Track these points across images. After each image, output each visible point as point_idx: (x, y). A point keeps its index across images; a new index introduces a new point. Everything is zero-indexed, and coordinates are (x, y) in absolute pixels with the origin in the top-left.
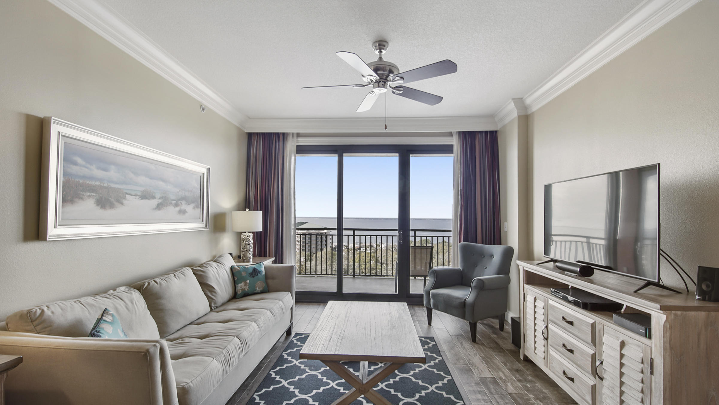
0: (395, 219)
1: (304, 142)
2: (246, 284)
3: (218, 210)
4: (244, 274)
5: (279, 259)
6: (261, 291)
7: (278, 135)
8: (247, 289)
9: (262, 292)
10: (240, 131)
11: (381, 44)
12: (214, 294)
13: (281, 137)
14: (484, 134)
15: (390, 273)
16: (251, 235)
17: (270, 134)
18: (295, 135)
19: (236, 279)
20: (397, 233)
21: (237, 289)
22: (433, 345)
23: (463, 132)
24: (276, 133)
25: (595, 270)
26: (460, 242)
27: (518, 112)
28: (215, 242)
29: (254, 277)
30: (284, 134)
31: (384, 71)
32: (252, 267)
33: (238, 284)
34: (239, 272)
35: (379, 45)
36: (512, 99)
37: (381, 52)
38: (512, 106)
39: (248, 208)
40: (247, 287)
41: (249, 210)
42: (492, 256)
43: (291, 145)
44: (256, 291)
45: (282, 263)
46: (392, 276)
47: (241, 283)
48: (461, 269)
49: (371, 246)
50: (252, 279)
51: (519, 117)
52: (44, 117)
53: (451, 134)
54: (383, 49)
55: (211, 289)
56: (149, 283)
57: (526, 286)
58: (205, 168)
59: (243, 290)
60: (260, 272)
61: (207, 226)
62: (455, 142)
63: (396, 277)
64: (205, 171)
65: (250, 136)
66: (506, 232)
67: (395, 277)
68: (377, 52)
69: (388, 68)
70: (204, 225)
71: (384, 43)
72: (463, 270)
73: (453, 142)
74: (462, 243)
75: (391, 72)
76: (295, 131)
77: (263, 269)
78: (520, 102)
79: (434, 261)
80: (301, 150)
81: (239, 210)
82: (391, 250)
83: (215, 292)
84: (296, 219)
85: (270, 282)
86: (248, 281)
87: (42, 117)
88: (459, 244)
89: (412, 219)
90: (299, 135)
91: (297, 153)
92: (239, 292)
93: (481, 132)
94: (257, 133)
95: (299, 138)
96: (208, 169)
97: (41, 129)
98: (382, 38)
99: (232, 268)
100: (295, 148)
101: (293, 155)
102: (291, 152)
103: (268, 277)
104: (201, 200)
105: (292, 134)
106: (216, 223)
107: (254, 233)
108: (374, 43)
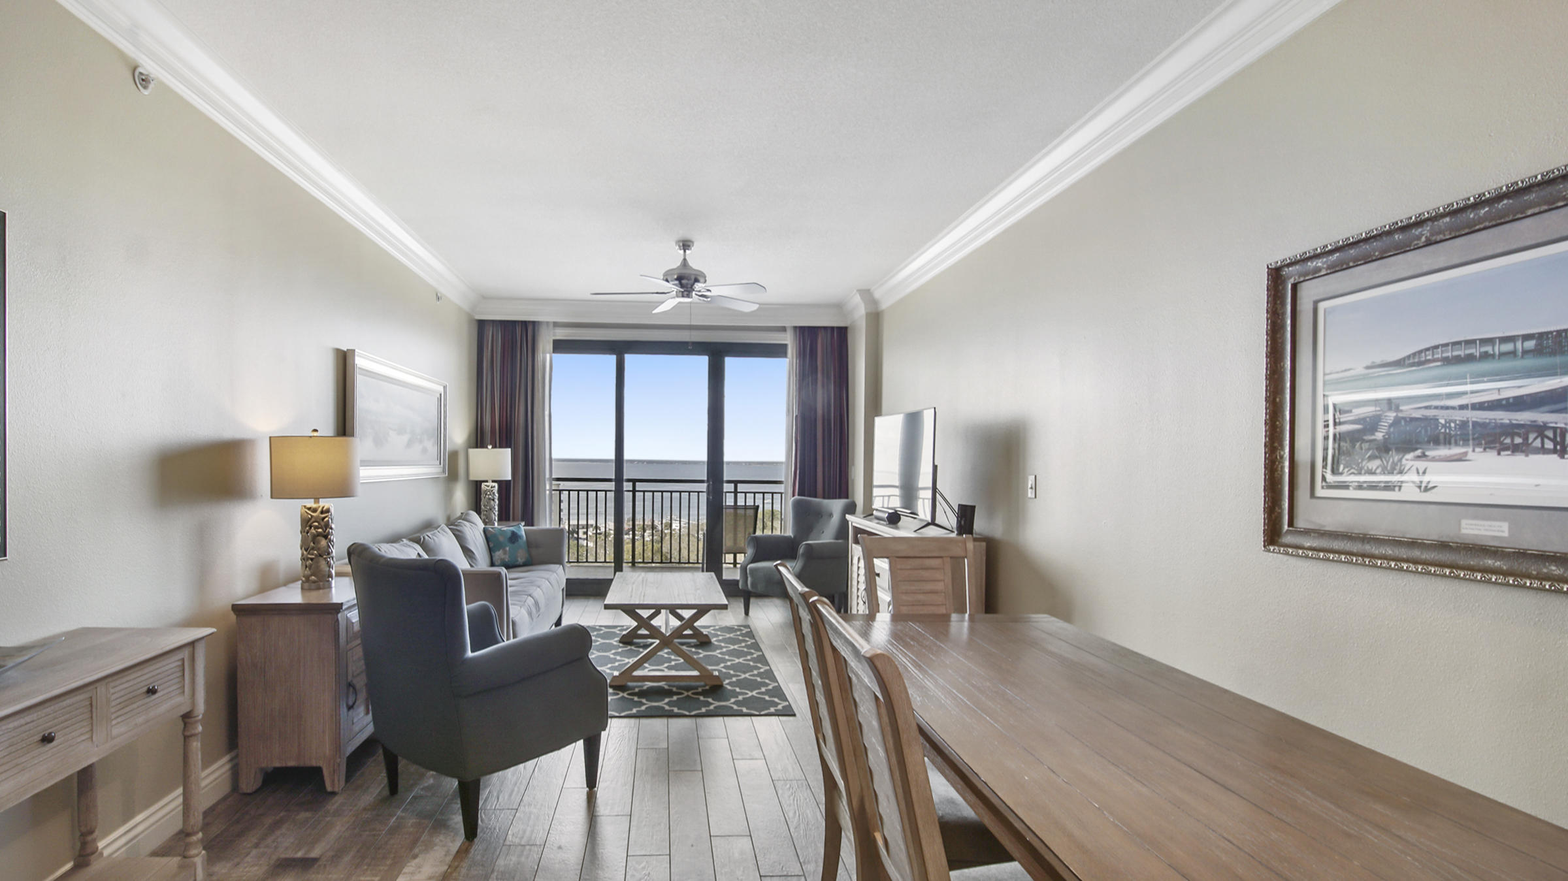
0: (703, 462)
1: (562, 334)
2: (505, 553)
3: (455, 447)
4: (501, 539)
5: (529, 517)
6: (523, 563)
7: (525, 324)
9: (525, 565)
11: (686, 245)
12: (474, 561)
13: (530, 329)
14: (829, 331)
15: (693, 558)
16: (496, 485)
17: (514, 323)
18: (551, 325)
19: (491, 545)
21: (494, 559)
22: (758, 656)
23: (801, 328)
24: (522, 322)
25: (902, 516)
26: (794, 496)
27: (866, 308)
28: (449, 495)
29: (513, 543)
30: (534, 323)
31: (688, 280)
32: (510, 530)
33: (494, 552)
34: (495, 535)
35: (684, 245)
36: (858, 290)
37: (685, 251)
38: (857, 299)
39: (491, 444)
40: (507, 557)
41: (492, 448)
42: (831, 515)
43: (545, 342)
44: (518, 563)
45: (532, 525)
46: (698, 563)
47: (499, 550)
48: (792, 536)
49: (653, 527)
50: (511, 545)
51: (868, 315)
52: (347, 350)
53: (784, 330)
54: (688, 249)
55: (470, 554)
56: (424, 538)
57: (854, 545)
58: (441, 385)
59: (502, 560)
60: (515, 535)
61: (444, 472)
62: (788, 339)
63: (703, 563)
64: (441, 389)
65: (482, 325)
66: (853, 481)
67: (701, 565)
68: (682, 252)
69: (693, 278)
70: (440, 469)
71: (689, 243)
72: (795, 537)
73: (786, 340)
74: (796, 497)
75: (697, 280)
76: (552, 320)
77: (523, 533)
78: (866, 294)
79: (759, 525)
80: (561, 346)
81: (471, 446)
82: (696, 535)
83: (475, 559)
84: (553, 462)
85: (533, 551)
86: (508, 549)
87: (345, 350)
88: (793, 499)
89: (728, 463)
90: (556, 325)
91: (554, 352)
92: (497, 563)
93: (825, 328)
94: (493, 322)
95: (557, 328)
96: (445, 388)
97: (344, 362)
98: (688, 236)
99: (485, 531)
100: (550, 347)
101: (548, 356)
102: (544, 353)
103: (530, 544)
104: (440, 432)
105: (548, 323)
106: (452, 466)
107: (500, 482)
108: (678, 242)
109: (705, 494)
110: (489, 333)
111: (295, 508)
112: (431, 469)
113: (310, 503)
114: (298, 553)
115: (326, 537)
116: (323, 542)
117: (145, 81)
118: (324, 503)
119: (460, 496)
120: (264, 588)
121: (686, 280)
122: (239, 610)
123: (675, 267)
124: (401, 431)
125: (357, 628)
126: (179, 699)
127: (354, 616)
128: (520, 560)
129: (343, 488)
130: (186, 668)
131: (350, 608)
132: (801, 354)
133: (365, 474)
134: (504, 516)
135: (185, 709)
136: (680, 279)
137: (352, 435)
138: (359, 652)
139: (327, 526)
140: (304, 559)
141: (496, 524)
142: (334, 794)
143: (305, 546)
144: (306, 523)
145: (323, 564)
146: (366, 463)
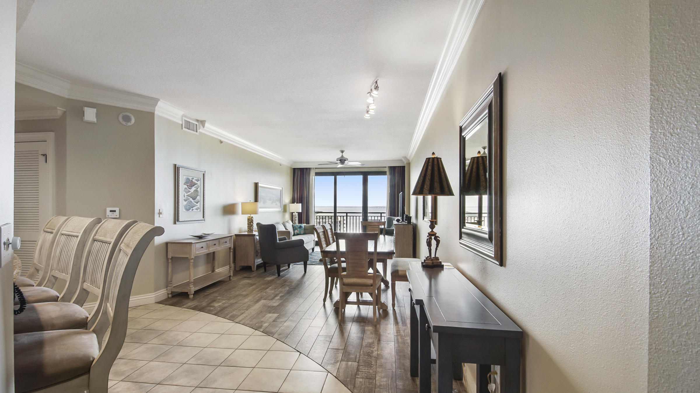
1: (318, 171)
2: (298, 230)
3: (285, 204)
4: (297, 227)
5: (308, 222)
7: (307, 169)
8: (298, 232)
9: (304, 234)
10: (291, 168)
11: (342, 152)
13: (308, 170)
16: (297, 213)
17: (303, 169)
18: (315, 169)
19: (294, 229)
20: (361, 215)
23: (390, 167)
27: (406, 162)
28: (284, 216)
29: (300, 228)
30: (309, 168)
32: (300, 225)
33: (295, 231)
34: (295, 226)
36: (402, 157)
38: (402, 159)
39: (296, 202)
41: (296, 204)
43: (312, 173)
45: (309, 224)
51: (407, 164)
53: (386, 167)
59: (297, 233)
60: (302, 227)
62: (387, 170)
64: (281, 189)
65: (294, 169)
70: (281, 209)
74: (389, 216)
75: (345, 160)
76: (315, 167)
77: (303, 226)
78: (405, 157)
80: (317, 174)
81: (291, 203)
84: (315, 208)
85: (306, 231)
87: (257, 182)
92: (296, 233)
93: (398, 166)
94: (297, 168)
96: (282, 188)
97: (256, 185)
98: (343, 149)
99: (292, 225)
100: (314, 174)
101: (314, 177)
102: (312, 176)
103: (305, 229)
104: (280, 200)
105: (313, 168)
106: (285, 209)
107: (298, 213)
108: (340, 151)
109: (362, 217)
110: (296, 171)
111: (246, 217)
112: (278, 209)
113: (249, 215)
114: (247, 226)
115: (252, 222)
116: (252, 223)
117: (222, 142)
118: (252, 215)
119: (287, 216)
120: (240, 232)
121: (342, 160)
122: (236, 235)
123: (339, 157)
124: (270, 200)
125: (258, 240)
126: (229, 245)
127: (258, 237)
128: (302, 233)
129: (256, 213)
130: (230, 240)
131: (257, 236)
132: (390, 174)
133: (260, 210)
134: (300, 222)
135: (230, 247)
136: (340, 160)
137: (258, 202)
138: (258, 245)
139: (252, 220)
140: (248, 227)
141: (297, 224)
142: (254, 271)
143: (248, 224)
144: (248, 220)
145: (252, 228)
146: (261, 208)
